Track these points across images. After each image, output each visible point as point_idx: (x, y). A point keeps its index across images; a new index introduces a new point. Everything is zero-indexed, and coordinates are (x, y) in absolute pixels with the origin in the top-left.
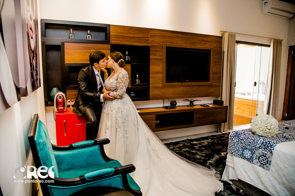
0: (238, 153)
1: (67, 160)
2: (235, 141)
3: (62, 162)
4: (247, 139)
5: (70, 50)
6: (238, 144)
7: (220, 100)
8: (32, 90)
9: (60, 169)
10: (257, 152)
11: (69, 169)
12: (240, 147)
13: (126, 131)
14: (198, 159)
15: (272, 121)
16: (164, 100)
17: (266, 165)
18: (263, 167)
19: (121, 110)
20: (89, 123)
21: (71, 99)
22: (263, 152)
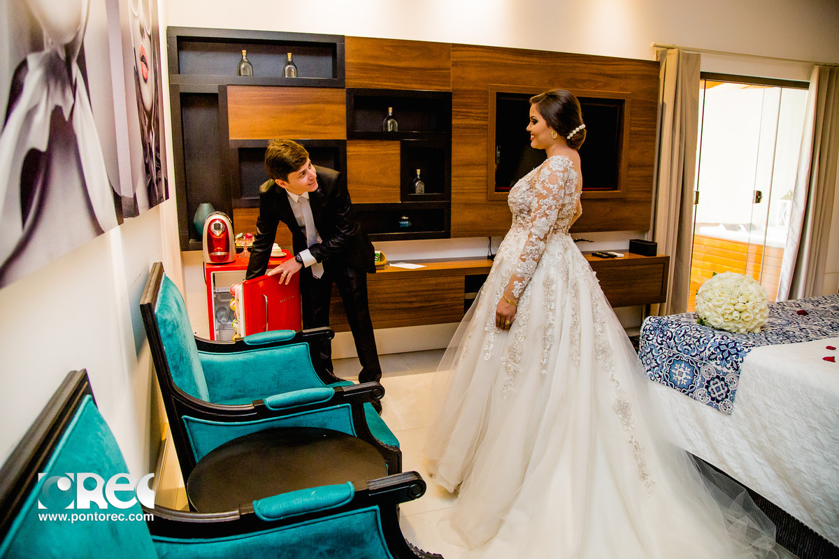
0: (660, 373)
1: (230, 374)
2: (654, 341)
3: (220, 379)
4: (683, 336)
5: (242, 106)
6: (661, 348)
7: (650, 240)
8: (147, 204)
9: (215, 395)
10: (703, 369)
12: (665, 358)
15: (749, 291)
16: (490, 238)
17: (723, 402)
18: (717, 407)
21: (244, 230)
22: (719, 368)
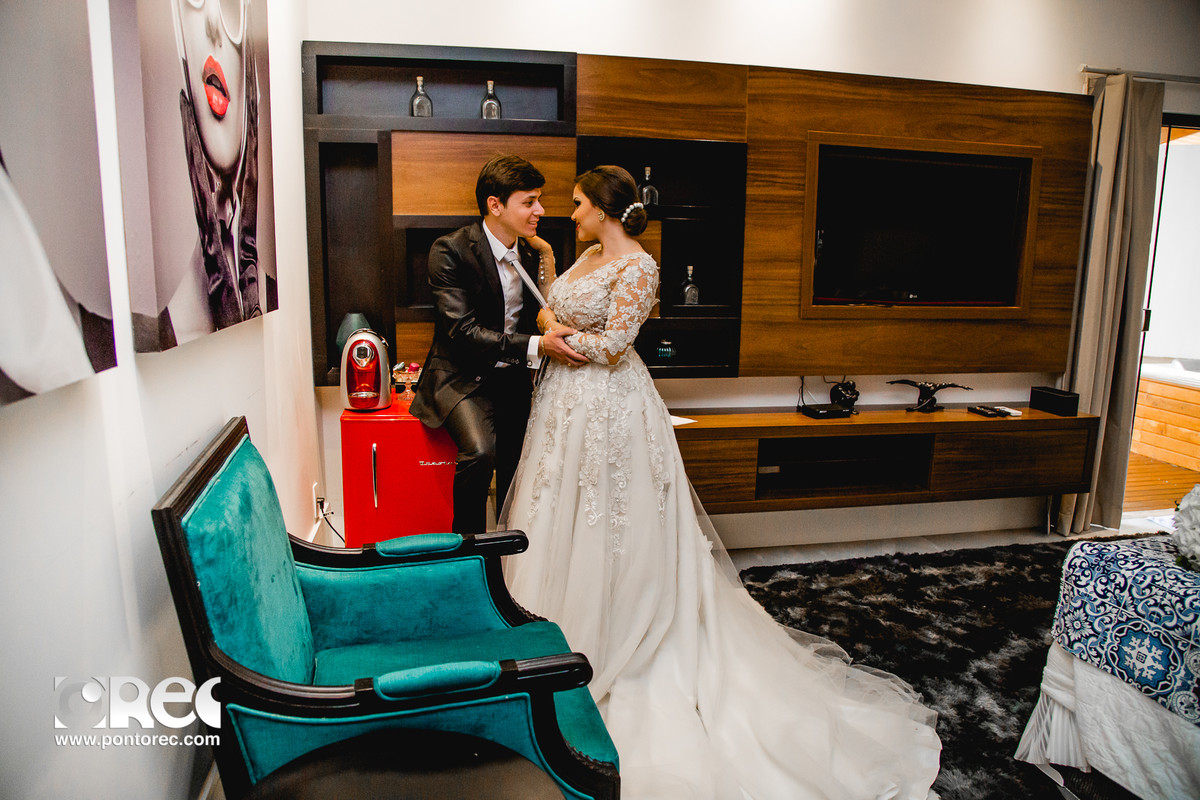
0: (1099, 649)
1: (351, 603)
2: (1090, 588)
3: (334, 612)
4: (1149, 586)
5: (412, 164)
6: (1103, 604)
7: (1066, 389)
8: (206, 325)
10: (1190, 657)
11: (358, 642)
12: (1110, 622)
13: (618, 502)
14: (929, 647)
16: (802, 379)
19: (606, 415)
20: (465, 458)
21: (408, 359)
